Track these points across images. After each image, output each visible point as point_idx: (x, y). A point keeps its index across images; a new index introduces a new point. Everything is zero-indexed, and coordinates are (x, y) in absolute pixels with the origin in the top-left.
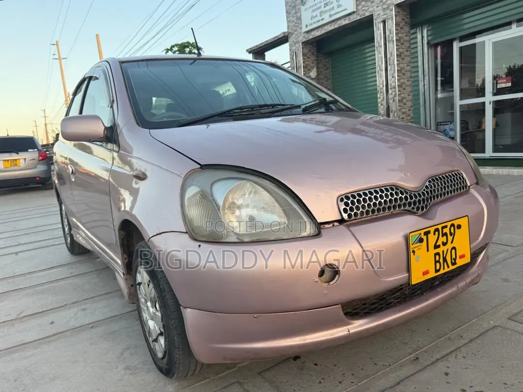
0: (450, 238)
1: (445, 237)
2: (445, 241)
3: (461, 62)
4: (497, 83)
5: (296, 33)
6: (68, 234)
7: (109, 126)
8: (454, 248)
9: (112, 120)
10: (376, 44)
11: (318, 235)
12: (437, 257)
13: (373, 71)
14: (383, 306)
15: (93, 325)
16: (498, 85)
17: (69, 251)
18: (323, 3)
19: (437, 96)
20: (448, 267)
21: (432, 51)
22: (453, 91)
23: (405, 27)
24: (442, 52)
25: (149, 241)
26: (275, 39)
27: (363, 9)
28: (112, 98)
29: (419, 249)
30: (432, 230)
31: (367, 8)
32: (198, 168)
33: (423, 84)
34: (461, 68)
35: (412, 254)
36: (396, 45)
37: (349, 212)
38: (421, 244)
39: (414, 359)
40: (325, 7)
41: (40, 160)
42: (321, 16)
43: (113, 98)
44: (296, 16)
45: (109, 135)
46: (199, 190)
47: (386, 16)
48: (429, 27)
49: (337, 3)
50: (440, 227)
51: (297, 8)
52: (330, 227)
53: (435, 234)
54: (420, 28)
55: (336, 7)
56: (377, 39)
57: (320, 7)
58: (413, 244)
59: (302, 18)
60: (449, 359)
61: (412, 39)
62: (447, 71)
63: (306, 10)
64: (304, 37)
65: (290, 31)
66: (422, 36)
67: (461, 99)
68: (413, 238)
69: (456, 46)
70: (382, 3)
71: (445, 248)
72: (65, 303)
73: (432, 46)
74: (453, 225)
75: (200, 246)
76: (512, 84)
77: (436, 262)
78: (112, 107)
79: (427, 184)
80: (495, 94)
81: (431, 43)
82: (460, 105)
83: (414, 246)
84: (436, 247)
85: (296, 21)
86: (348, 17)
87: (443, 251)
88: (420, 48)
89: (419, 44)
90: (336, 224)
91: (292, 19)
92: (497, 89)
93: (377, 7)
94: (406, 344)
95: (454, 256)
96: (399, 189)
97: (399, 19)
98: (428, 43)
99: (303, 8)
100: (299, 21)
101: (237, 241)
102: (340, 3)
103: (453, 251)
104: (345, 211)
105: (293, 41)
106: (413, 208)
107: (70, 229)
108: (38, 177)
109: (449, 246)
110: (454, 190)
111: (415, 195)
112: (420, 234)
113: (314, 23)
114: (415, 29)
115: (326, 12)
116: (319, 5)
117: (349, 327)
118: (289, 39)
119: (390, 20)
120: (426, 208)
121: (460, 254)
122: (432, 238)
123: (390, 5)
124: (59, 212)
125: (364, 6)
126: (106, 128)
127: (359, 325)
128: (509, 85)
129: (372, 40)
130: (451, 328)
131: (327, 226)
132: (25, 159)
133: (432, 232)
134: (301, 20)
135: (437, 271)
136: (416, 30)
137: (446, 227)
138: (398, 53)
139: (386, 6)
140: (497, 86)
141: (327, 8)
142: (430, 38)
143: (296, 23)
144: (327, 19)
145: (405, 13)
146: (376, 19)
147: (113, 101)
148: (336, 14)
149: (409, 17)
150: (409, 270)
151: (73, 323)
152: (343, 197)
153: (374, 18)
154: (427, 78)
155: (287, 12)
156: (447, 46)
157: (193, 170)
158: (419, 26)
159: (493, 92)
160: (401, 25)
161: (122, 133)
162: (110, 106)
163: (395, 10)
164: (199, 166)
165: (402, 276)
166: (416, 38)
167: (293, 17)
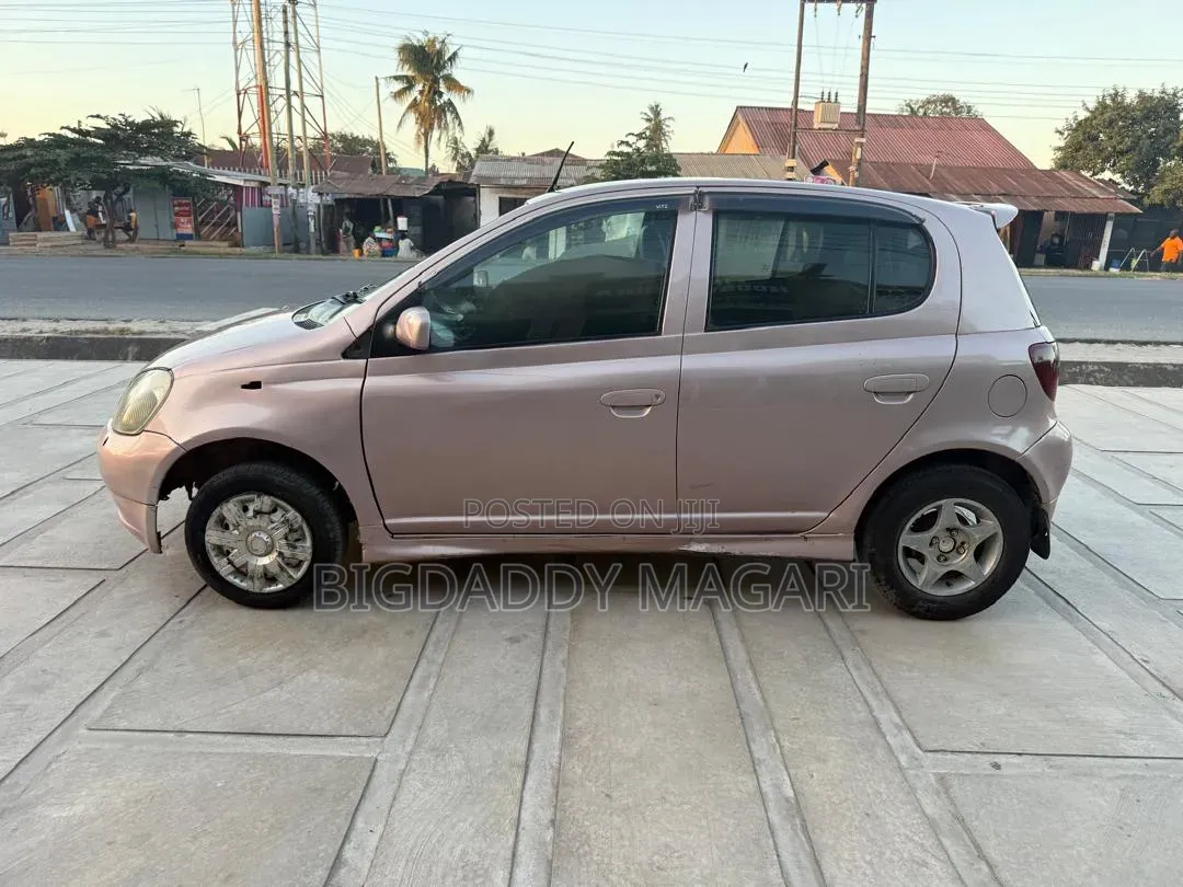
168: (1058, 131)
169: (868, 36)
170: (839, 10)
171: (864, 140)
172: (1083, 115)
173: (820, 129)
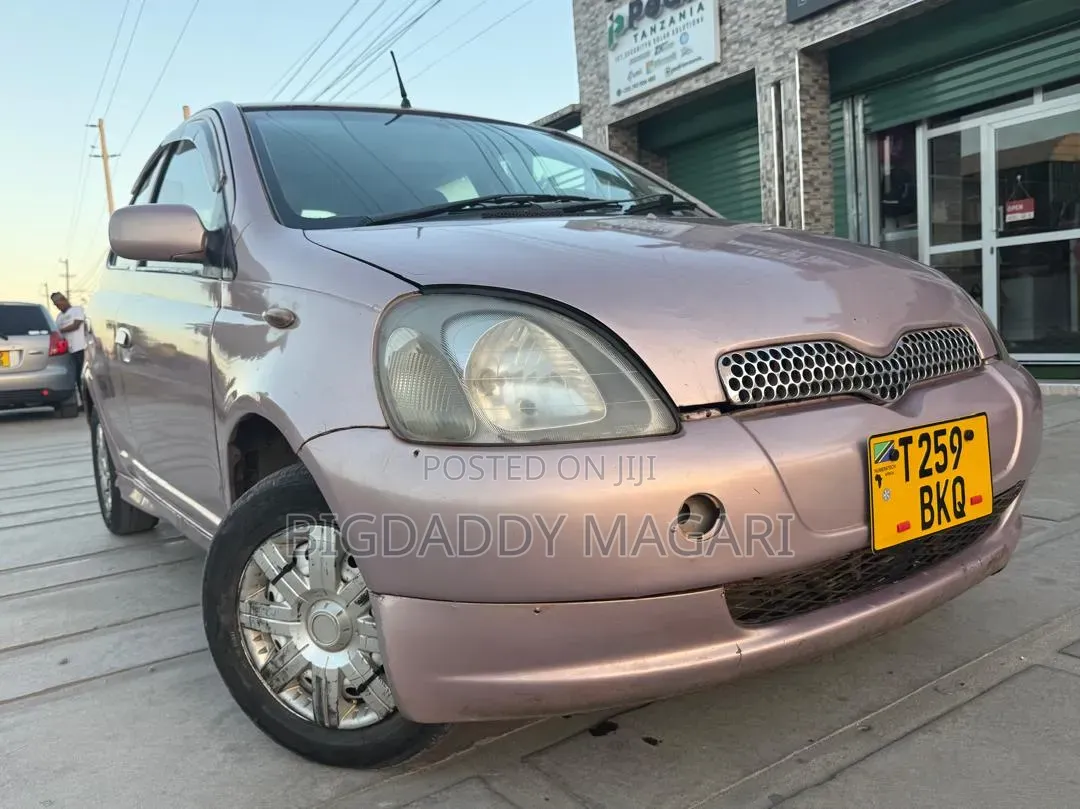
0: (952, 457)
1: (941, 453)
2: (942, 463)
3: (932, 171)
4: (1005, 214)
5: (597, 106)
6: (108, 490)
7: (214, 228)
8: (959, 480)
9: (221, 216)
10: (761, 130)
11: (676, 432)
12: (926, 495)
13: (755, 185)
14: (811, 601)
15: (154, 667)
16: (1008, 216)
17: (108, 525)
18: (653, 46)
19: (883, 237)
20: (949, 520)
21: (873, 148)
22: (916, 228)
23: (818, 97)
24: (892, 150)
25: (301, 448)
26: (555, 118)
27: (735, 57)
28: (222, 174)
29: (889, 474)
30: (916, 435)
31: (742, 56)
32: (415, 293)
33: (855, 212)
34: (932, 183)
35: (875, 483)
36: (802, 131)
37: (742, 387)
38: (895, 463)
39: (863, 730)
40: (656, 53)
41: (53, 355)
42: (648, 72)
43: (224, 172)
44: (598, 73)
45: (212, 249)
46: (416, 335)
47: (780, 73)
48: (867, 97)
49: (681, 46)
50: (931, 431)
51: (601, 54)
52: (701, 420)
53: (920, 445)
54: (850, 100)
55: (679, 54)
56: (762, 117)
57: (648, 54)
58: (876, 462)
59: (612, 76)
60: (940, 729)
61: (833, 121)
62: (904, 188)
63: (618, 59)
64: (613, 114)
65: (585, 102)
66: (854, 118)
67: (934, 242)
68: (878, 449)
69: (922, 137)
70: (773, 47)
71: (941, 478)
72: (94, 626)
73: (875, 136)
74: (956, 430)
75: (416, 453)
76: (1035, 214)
77: (925, 506)
78: (221, 189)
79: (900, 343)
80: (1001, 235)
81: (873, 130)
82: (932, 256)
83: (881, 465)
84: (925, 473)
85: (596, 82)
86: (704, 75)
87: (938, 485)
88: (848, 141)
89: (848, 131)
90: (714, 412)
91: (590, 79)
92: (1006, 224)
93: (763, 54)
94: (843, 699)
95: (959, 499)
96: (843, 350)
97: (808, 81)
98: (865, 130)
99: (611, 56)
100: (604, 83)
101: (499, 441)
102: (689, 45)
103: (958, 486)
104: (734, 384)
105: (591, 123)
106: (873, 390)
107: (113, 478)
108: (47, 389)
109: (950, 474)
110: (954, 364)
111: (877, 364)
112: (892, 442)
113: (635, 86)
114: (840, 103)
115: (659, 62)
116: (644, 50)
117: (739, 642)
118: (583, 118)
119: (790, 79)
120: (900, 394)
121: (973, 495)
122: (916, 453)
123: (789, 52)
124: (91, 457)
125: (736, 52)
126: (207, 233)
127: (758, 641)
128: (1030, 215)
129: (752, 122)
130: (939, 669)
131: (695, 416)
132: (21, 351)
133: (916, 439)
134: (608, 81)
135: (926, 525)
136: (842, 104)
137: (943, 432)
138: (806, 148)
139: (781, 53)
140: (1004, 219)
141: (662, 55)
142: (869, 120)
143: (597, 87)
144: (661, 78)
145: (820, 69)
146: (760, 80)
147: (225, 178)
148: (679, 67)
149: (827, 76)
150: (868, 518)
151: (113, 663)
152: (730, 357)
153: (757, 77)
154: (862, 199)
155: (580, 63)
156: (904, 136)
157: (402, 296)
158: (847, 98)
159: (997, 231)
160: (812, 92)
161: (243, 241)
162: (217, 189)
163: (799, 60)
164: (417, 289)
165: (855, 531)
166: (842, 119)
167: (591, 75)
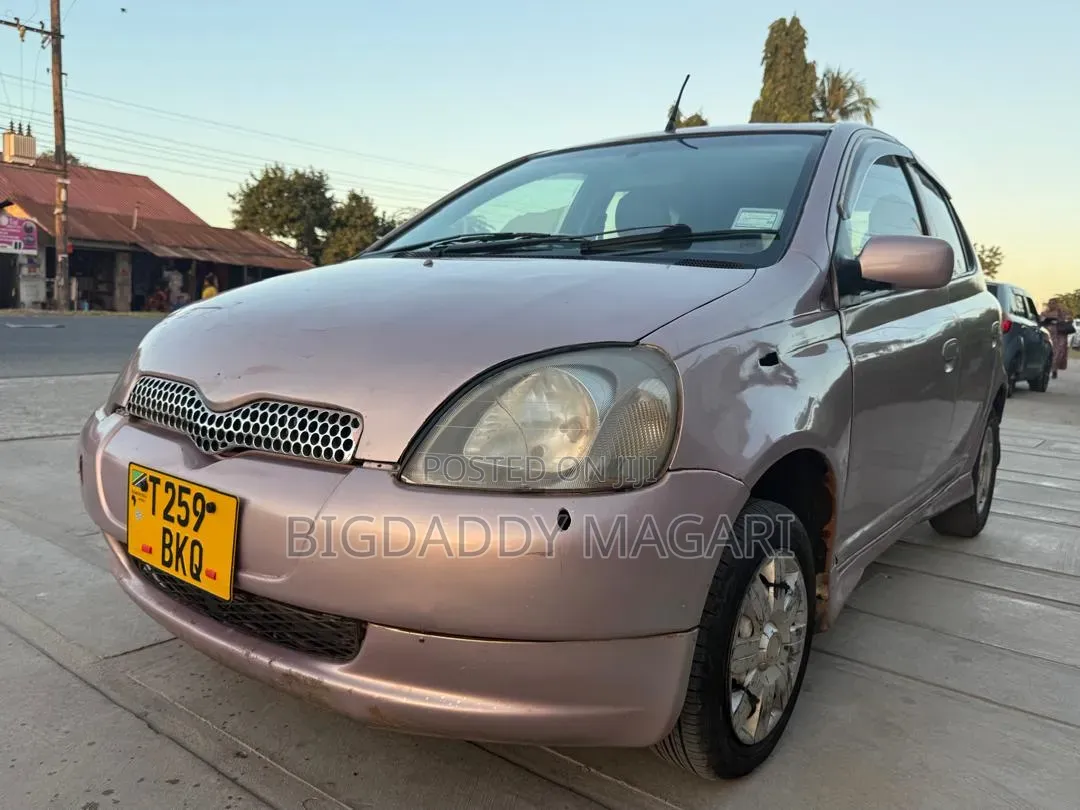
1: (184, 509)
2: (183, 518)
8: (198, 544)
12: (168, 536)
20: (185, 573)
29: (141, 499)
30: (164, 480)
35: (132, 501)
38: (145, 493)
50: (177, 484)
53: (167, 491)
58: (133, 484)
68: (135, 474)
71: (181, 531)
74: (202, 496)
77: (165, 545)
83: (135, 488)
84: (168, 517)
87: (178, 535)
95: (196, 562)
103: (197, 549)
109: (190, 533)
112: (145, 475)
122: (163, 495)
133: (164, 483)
135: (165, 563)
137: (188, 490)
168: (230, 196)
169: (58, 73)
170: (22, 36)
171: (68, 182)
172: (254, 183)
173: (13, 163)
